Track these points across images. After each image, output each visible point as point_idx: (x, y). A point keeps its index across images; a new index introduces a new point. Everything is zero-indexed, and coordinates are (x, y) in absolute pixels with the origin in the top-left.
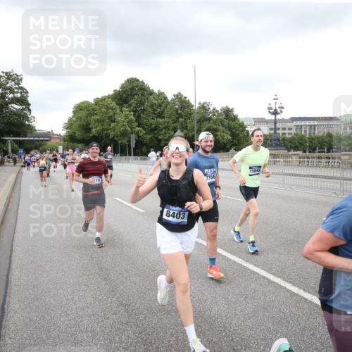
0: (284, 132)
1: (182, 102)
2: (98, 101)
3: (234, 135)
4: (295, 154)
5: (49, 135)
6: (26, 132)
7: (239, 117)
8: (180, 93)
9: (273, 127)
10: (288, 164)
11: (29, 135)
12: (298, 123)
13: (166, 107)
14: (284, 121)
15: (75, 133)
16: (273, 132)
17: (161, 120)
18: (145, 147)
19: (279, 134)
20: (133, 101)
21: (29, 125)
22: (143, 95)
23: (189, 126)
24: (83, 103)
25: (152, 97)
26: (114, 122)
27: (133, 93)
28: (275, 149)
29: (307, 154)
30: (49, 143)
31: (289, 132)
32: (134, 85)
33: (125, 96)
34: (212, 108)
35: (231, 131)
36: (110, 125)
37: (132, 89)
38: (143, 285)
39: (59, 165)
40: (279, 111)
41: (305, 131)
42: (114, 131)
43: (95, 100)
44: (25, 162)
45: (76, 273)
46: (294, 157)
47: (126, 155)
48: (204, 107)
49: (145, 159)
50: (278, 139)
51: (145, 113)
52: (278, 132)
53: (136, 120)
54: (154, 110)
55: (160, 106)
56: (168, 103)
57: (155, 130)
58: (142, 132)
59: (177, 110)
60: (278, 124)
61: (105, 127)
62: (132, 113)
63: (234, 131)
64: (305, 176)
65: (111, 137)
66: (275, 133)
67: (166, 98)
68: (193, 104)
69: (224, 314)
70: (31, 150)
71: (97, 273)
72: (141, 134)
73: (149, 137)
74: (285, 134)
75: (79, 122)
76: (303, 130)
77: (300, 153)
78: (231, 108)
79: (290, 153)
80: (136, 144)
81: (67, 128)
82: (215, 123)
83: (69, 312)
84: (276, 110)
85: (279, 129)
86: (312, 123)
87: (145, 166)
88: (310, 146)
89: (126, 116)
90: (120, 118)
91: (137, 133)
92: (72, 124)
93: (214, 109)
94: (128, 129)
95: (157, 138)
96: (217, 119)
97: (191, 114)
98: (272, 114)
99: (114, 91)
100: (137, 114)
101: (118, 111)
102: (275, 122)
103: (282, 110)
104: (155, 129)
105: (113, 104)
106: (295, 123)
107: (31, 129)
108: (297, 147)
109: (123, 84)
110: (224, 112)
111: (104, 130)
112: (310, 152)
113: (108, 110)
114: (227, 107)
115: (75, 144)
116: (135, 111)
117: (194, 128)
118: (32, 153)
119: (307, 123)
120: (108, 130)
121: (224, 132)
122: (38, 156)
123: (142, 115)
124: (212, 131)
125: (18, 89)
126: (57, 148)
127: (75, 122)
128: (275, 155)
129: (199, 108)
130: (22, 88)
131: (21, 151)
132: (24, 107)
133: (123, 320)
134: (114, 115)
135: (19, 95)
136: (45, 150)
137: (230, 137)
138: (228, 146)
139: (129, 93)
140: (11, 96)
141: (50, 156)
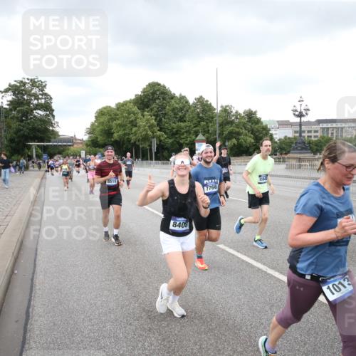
0: (309, 134)
1: (204, 105)
2: (120, 106)
3: (257, 139)
5: (72, 140)
6: (50, 138)
7: (262, 120)
8: (201, 97)
9: (298, 129)
11: (52, 140)
12: (325, 125)
13: (187, 111)
14: (309, 123)
15: (97, 138)
16: (298, 135)
17: (182, 124)
18: (166, 152)
19: (304, 137)
20: (154, 105)
21: (53, 131)
22: (164, 99)
23: (211, 130)
24: (105, 108)
25: (173, 101)
26: (136, 126)
27: (154, 98)
28: (300, 153)
30: (72, 147)
31: (315, 134)
32: (156, 89)
33: (146, 100)
34: (234, 112)
35: (254, 135)
36: (131, 129)
37: (154, 93)
40: (304, 113)
41: (332, 134)
42: (135, 135)
43: (117, 105)
44: (49, 167)
45: (98, 278)
47: (147, 160)
48: (226, 111)
49: (166, 164)
50: (304, 142)
51: (166, 117)
52: (303, 135)
53: (158, 125)
54: (175, 114)
55: (181, 110)
56: (190, 107)
58: (162, 135)
59: (198, 114)
60: (303, 127)
61: (127, 131)
62: (153, 117)
63: (257, 134)
65: (132, 141)
66: (300, 136)
67: (187, 102)
68: (215, 107)
69: (248, 323)
70: (55, 155)
71: (119, 278)
72: (162, 138)
73: (170, 141)
74: (311, 137)
75: (101, 127)
76: (330, 132)
78: (254, 111)
79: (317, 157)
80: (157, 148)
81: (90, 133)
82: (237, 126)
83: (92, 317)
84: (301, 112)
85: (304, 132)
86: (339, 125)
89: (148, 120)
90: (141, 122)
91: (158, 138)
92: (94, 129)
93: (237, 112)
94: (150, 133)
95: (178, 143)
96: (240, 123)
97: (213, 118)
98: (298, 116)
99: (136, 95)
100: (158, 118)
101: (140, 115)
102: (300, 124)
103: (308, 112)
104: (177, 133)
105: (135, 109)
106: (321, 126)
107: (55, 134)
109: (144, 89)
110: (247, 115)
111: (125, 134)
113: (129, 114)
114: (250, 110)
116: (156, 116)
117: (216, 131)
118: (56, 158)
119: (334, 125)
120: (129, 134)
121: (246, 135)
123: (163, 119)
124: (234, 135)
125: (42, 95)
126: (80, 153)
127: (98, 127)
128: (300, 160)
129: (221, 111)
130: (46, 94)
131: (45, 156)
132: (48, 113)
133: (146, 327)
134: (136, 120)
135: (43, 101)
136: (68, 155)
137: (253, 141)
138: (251, 150)
139: (151, 97)
140: (35, 102)
141: (74, 161)
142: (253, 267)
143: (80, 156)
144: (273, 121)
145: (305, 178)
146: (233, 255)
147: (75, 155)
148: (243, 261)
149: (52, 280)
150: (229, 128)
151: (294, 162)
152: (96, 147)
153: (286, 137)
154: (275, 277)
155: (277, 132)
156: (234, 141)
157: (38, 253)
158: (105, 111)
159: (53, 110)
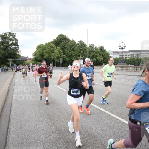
0: (126, 57)
1: (82, 44)
2: (47, 44)
3: (104, 58)
4: (130, 66)
5: (26, 58)
6: (17, 57)
7: (106, 51)
8: (81, 41)
9: (121, 54)
10: (128, 70)
11: (18, 58)
12: (132, 53)
13: (75, 46)
14: (126, 52)
15: (37, 57)
16: (121, 57)
17: (73, 52)
18: (66, 63)
19: (124, 58)
20: (61, 44)
21: (18, 54)
22: (65, 41)
23: (85, 54)
24: (40, 45)
25: (69, 42)
26: (54, 53)
27: (61, 41)
28: (122, 64)
29: (136, 66)
30: (26, 62)
31: (128, 57)
32: (62, 37)
33: (58, 42)
34: (95, 47)
35: (103, 57)
36: (52, 54)
37: (61, 39)
38: (66, 122)
39: (31, 71)
40: (124, 48)
41: (135, 56)
42: (53, 56)
43: (46, 44)
44: (17, 70)
45: (37, 116)
46: (130, 68)
47: (58, 67)
48: (91, 46)
49: (66, 68)
50: (123, 60)
51: (66, 49)
52: (123, 57)
53: (63, 52)
54: (70, 48)
55: (73, 46)
56: (76, 45)
57: (71, 56)
58: (65, 57)
59: (80, 48)
60: (123, 53)
61: (50, 55)
62: (61, 49)
63: (104, 56)
64: (135, 76)
65: (52, 59)
66: (122, 57)
67: (75, 43)
68: (87, 45)
69: (100, 135)
70: (19, 64)
71: (46, 117)
72: (65, 58)
73: (68, 59)
74: (126, 58)
75: (39, 53)
76: (134, 56)
77: (133, 66)
78: (103, 47)
79: (129, 66)
80: (63, 62)
81: (34, 56)
82: (96, 53)
83: (35, 133)
84: (122, 47)
85: (124, 55)
86: (138, 53)
87: (67, 71)
88: (137, 63)
89: (59, 50)
90: (56, 51)
91: (63, 58)
92: (36, 54)
93: (96, 47)
94: (59, 55)
95: (71, 60)
96: (97, 51)
97: (86, 49)
98: (121, 49)
99: (54, 40)
100: (63, 49)
101: (55, 48)
102: (122, 52)
103: (125, 47)
105: (53, 45)
106: (131, 53)
107: (19, 56)
108: (132, 63)
109: (57, 37)
110: (100, 48)
111: (49, 56)
112: (137, 65)
113: (51, 48)
114: (101, 46)
115: (37, 62)
116: (62, 48)
117: (87, 55)
118: (20, 66)
119: (136, 53)
120: (51, 56)
121: (100, 57)
122: (22, 67)
123: (65, 50)
124: (95, 57)
125: (14, 39)
126: (30, 64)
127: (37, 53)
128: (122, 67)
129: (89, 47)
130: (15, 39)
131: (15, 65)
132: (16, 47)
133: (57, 137)
134: (54, 50)
135: (14, 42)
136: (25, 65)
137: (102, 59)
138: (102, 63)
139: (60, 41)
140: (11, 42)
141: (27, 67)
142: (102, 111)
143: (30, 65)
144: (111, 51)
145: (124, 75)
146: (94, 107)
147: (28, 65)
148: (98, 109)
149: (18, 118)
150: (92, 54)
151: (119, 68)
152: (36, 61)
153: (116, 58)
154: (111, 116)
155: (113, 56)
156: (95, 59)
157: (12, 106)
158: (41, 46)
159: (19, 46)
